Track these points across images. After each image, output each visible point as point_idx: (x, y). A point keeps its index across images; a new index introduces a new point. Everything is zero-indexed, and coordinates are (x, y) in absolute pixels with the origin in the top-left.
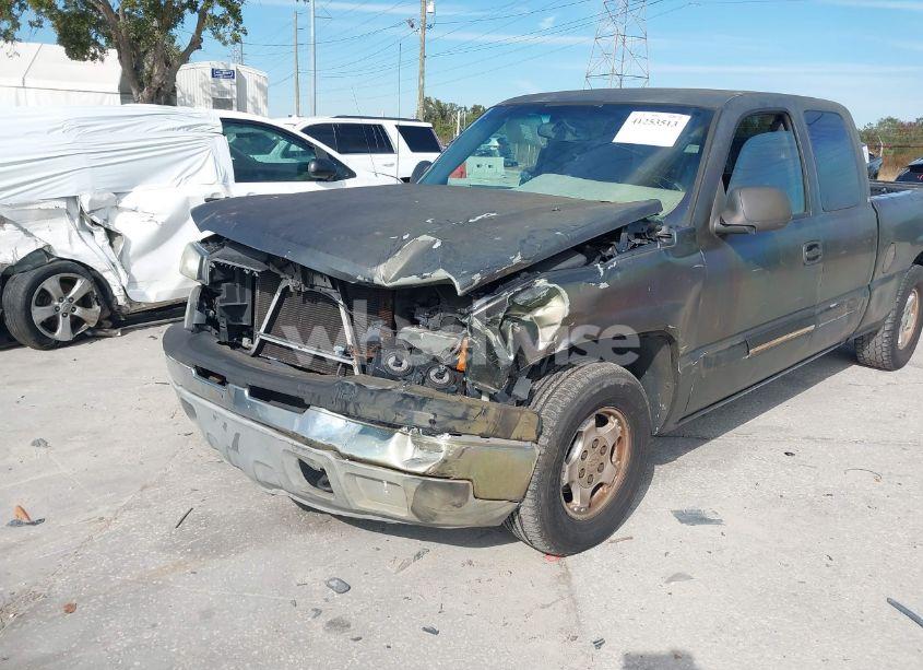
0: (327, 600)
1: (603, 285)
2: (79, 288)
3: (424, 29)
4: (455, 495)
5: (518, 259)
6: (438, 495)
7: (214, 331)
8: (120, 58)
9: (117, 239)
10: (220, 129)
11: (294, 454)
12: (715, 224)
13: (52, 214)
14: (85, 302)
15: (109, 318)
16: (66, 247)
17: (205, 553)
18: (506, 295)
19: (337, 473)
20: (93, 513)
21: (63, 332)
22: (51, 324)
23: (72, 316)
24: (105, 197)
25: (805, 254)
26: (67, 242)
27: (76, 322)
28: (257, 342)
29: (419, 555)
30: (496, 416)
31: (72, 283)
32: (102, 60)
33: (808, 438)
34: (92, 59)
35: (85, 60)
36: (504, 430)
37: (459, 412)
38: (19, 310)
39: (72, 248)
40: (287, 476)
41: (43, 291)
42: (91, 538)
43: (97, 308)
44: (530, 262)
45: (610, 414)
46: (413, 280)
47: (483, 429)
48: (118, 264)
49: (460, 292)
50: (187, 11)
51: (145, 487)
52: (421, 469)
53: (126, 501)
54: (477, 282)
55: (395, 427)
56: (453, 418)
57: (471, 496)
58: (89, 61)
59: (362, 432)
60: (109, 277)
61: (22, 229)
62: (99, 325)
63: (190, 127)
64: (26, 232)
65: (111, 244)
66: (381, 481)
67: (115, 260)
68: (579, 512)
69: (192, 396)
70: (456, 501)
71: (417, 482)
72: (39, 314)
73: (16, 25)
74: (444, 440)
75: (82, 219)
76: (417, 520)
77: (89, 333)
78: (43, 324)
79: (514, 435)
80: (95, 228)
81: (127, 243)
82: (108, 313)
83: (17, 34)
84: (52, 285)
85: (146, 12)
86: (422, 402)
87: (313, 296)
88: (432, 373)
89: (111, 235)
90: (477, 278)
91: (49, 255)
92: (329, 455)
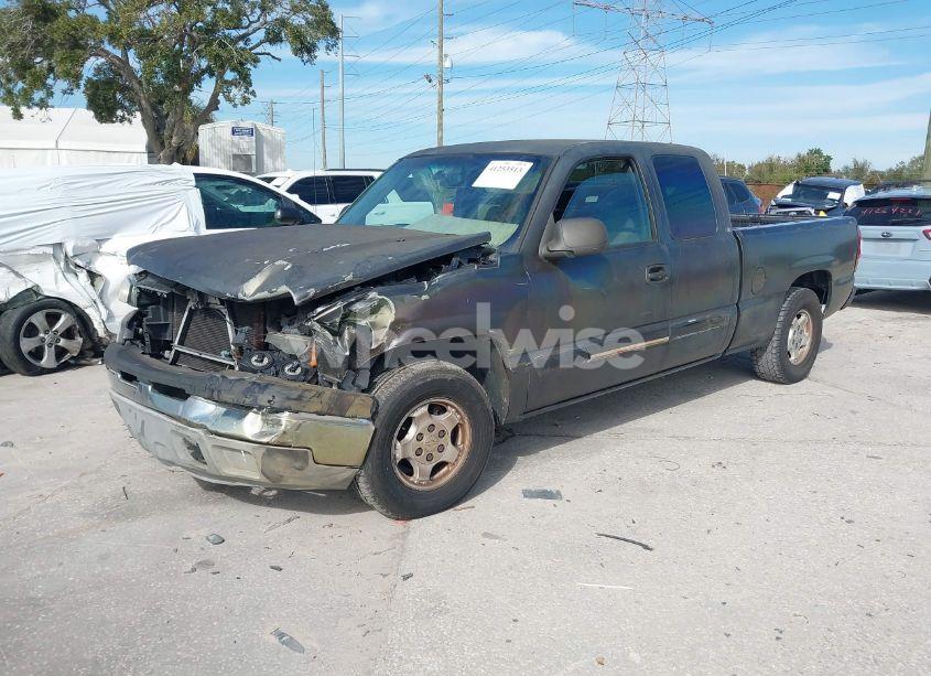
0: (203, 549)
1: (425, 297)
2: (64, 321)
3: (441, 83)
4: (296, 461)
5: (350, 277)
6: (280, 459)
7: (141, 345)
8: (143, 120)
9: (98, 279)
10: (194, 183)
11: (181, 435)
12: (542, 251)
13: (39, 259)
14: (68, 334)
15: (92, 349)
16: (53, 287)
17: (117, 518)
18: (339, 305)
19: (207, 445)
20: (37, 492)
21: (48, 360)
22: (38, 353)
23: (57, 347)
24: (87, 243)
25: (648, 275)
26: (53, 282)
27: (60, 352)
28: (173, 352)
29: (289, 521)
30: (330, 399)
31: (57, 317)
32: (130, 122)
33: (674, 437)
34: (121, 122)
35: (114, 122)
36: (339, 409)
37: (295, 394)
38: (9, 340)
39: (58, 288)
40: (175, 452)
41: (31, 324)
42: (29, 508)
43: (80, 340)
44: (363, 280)
45: (447, 404)
46: (264, 294)
47: (318, 407)
48: (98, 301)
49: (296, 302)
50: (206, 76)
51: (83, 474)
52: (265, 440)
53: (64, 483)
54: (311, 295)
55: (249, 408)
56: (288, 399)
57: (311, 461)
58: (118, 124)
59: (225, 414)
60: (90, 312)
61: (13, 271)
62: (82, 354)
63: (167, 181)
64: (17, 274)
65: (92, 284)
66: (240, 451)
67: (96, 297)
68: (419, 484)
69: (121, 397)
70: (298, 465)
71: (263, 450)
72: (27, 345)
73: (51, 94)
74: (285, 417)
75: (67, 262)
76: (267, 481)
77: (72, 362)
78: (30, 353)
79: (347, 415)
80: (78, 270)
81: (106, 283)
82: (89, 345)
83: (50, 102)
84: (38, 319)
85: (165, 78)
86: (264, 388)
87: (209, 312)
88: (287, 368)
89: (92, 276)
90: (312, 292)
91: (37, 294)
92: (200, 432)
